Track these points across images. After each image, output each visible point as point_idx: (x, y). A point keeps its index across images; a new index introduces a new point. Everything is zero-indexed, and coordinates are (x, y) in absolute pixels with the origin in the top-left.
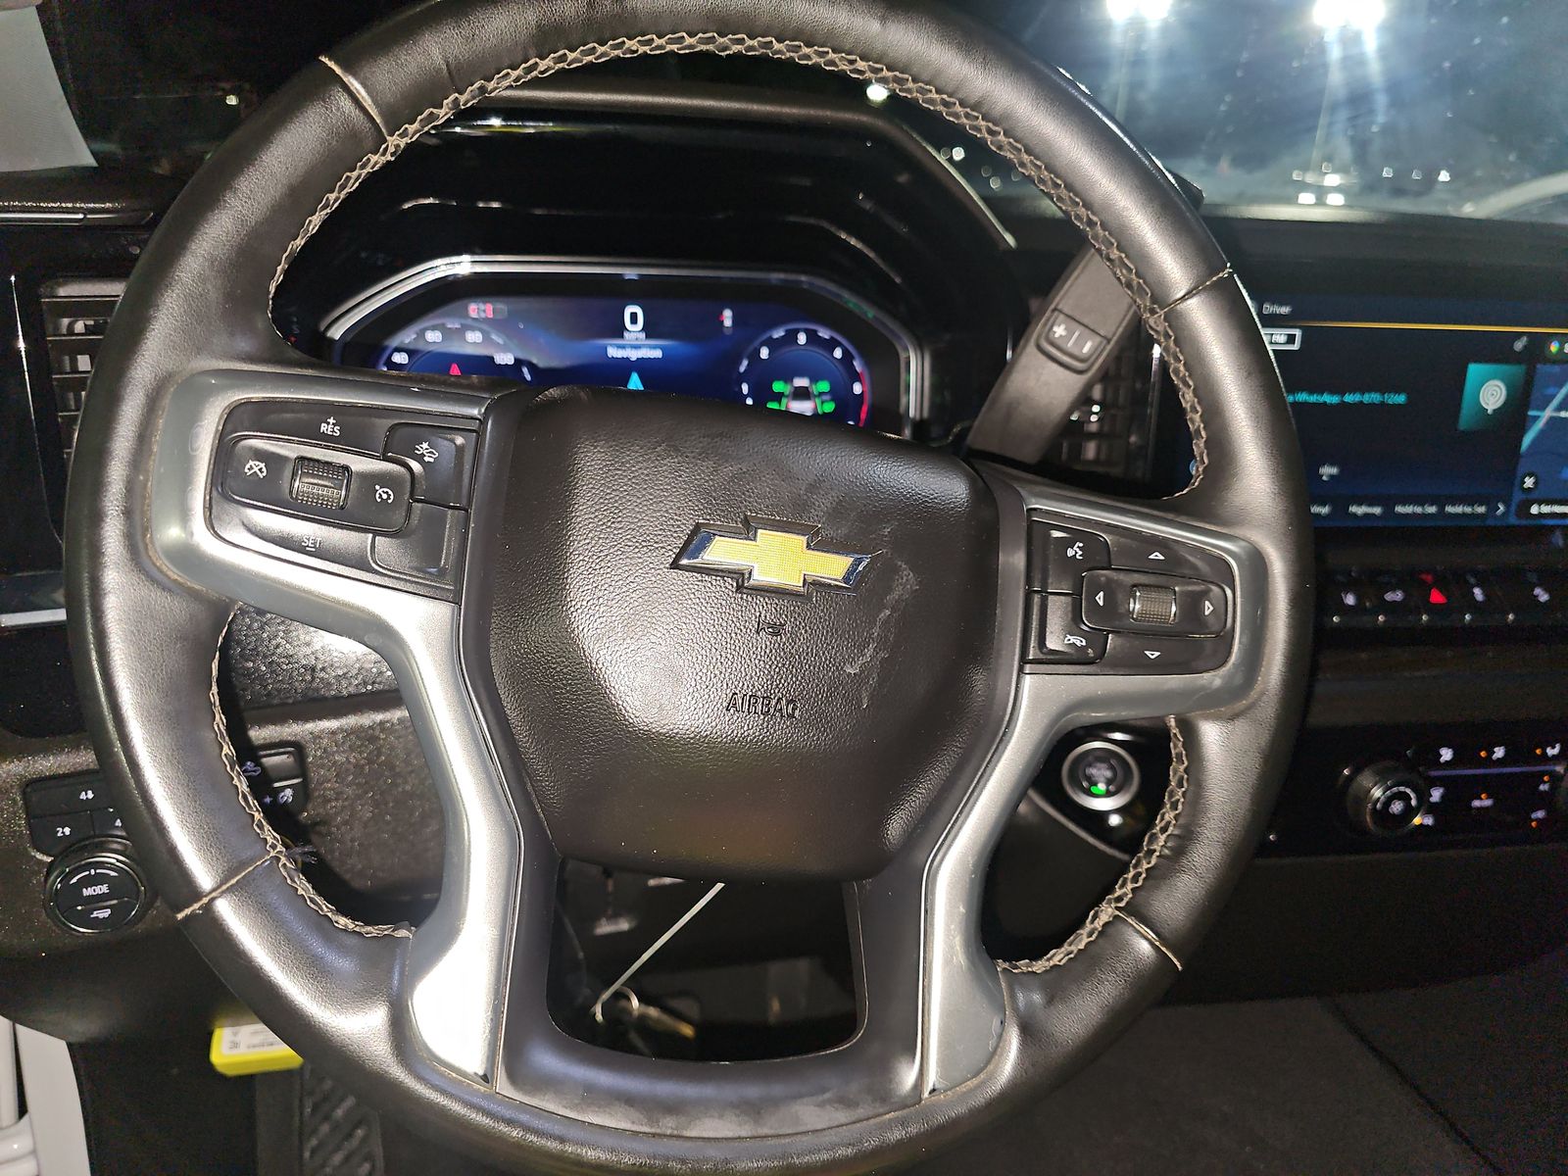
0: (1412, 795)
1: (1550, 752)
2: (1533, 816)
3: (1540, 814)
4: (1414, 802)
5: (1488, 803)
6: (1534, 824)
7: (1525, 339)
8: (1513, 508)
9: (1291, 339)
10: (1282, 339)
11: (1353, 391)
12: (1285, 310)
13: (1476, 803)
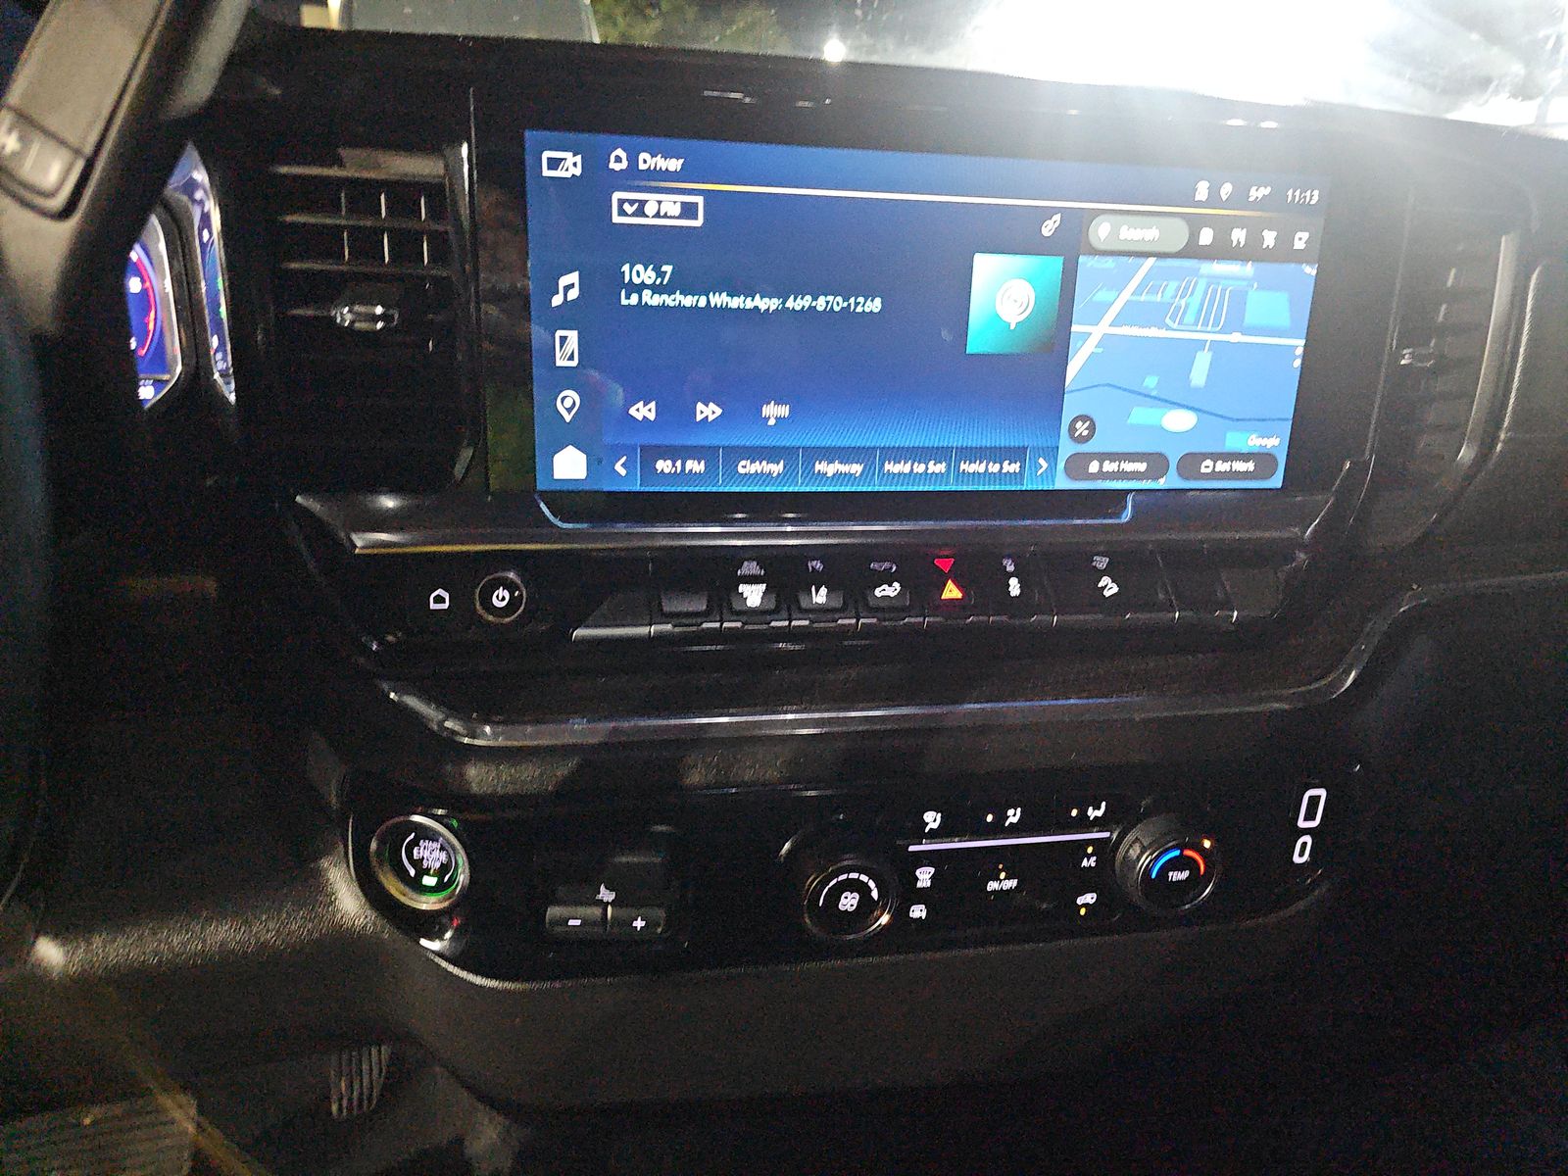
0: (872, 884)
1: (1092, 813)
2: (1080, 901)
3: (1089, 898)
4: (875, 894)
5: (1011, 884)
6: (1083, 912)
7: (1057, 217)
8: (1061, 465)
9: (688, 211)
10: (676, 210)
11: (800, 293)
12: (674, 165)
13: (993, 886)
